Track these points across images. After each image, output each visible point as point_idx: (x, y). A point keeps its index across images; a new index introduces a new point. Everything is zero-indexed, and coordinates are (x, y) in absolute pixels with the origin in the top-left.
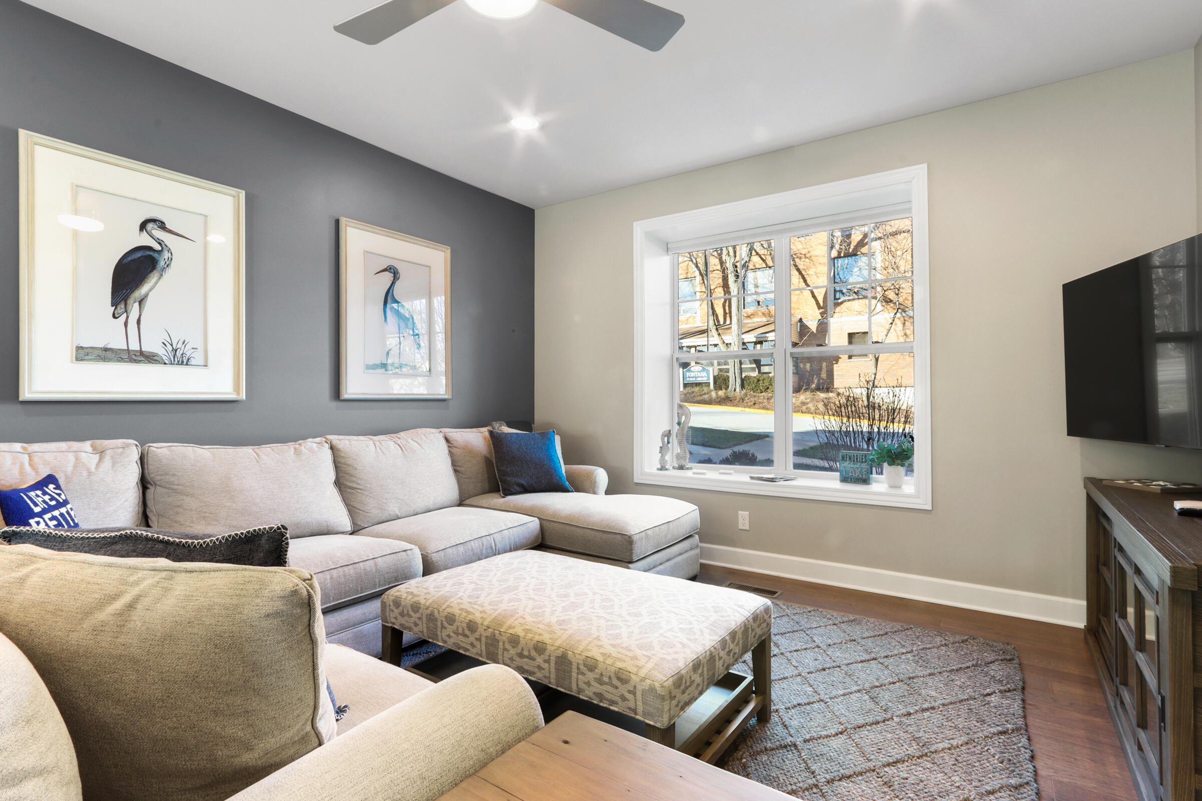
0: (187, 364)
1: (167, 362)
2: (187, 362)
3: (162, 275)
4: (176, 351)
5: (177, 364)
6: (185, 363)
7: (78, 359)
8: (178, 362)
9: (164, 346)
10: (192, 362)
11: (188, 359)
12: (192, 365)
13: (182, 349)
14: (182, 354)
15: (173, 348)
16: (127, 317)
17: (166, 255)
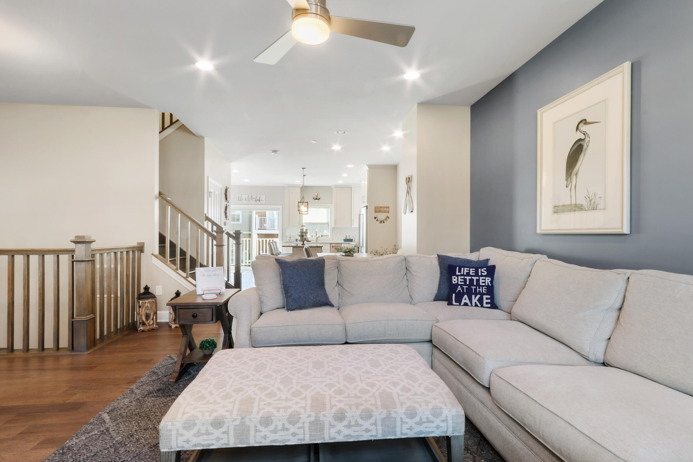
0: (596, 209)
1: (587, 209)
2: (596, 208)
3: (585, 154)
4: (591, 201)
5: (591, 210)
6: (595, 209)
7: (555, 212)
8: (592, 208)
9: (585, 199)
10: (599, 207)
11: (597, 205)
12: (598, 209)
13: (594, 199)
14: (594, 203)
15: (590, 200)
16: (571, 185)
17: (587, 139)
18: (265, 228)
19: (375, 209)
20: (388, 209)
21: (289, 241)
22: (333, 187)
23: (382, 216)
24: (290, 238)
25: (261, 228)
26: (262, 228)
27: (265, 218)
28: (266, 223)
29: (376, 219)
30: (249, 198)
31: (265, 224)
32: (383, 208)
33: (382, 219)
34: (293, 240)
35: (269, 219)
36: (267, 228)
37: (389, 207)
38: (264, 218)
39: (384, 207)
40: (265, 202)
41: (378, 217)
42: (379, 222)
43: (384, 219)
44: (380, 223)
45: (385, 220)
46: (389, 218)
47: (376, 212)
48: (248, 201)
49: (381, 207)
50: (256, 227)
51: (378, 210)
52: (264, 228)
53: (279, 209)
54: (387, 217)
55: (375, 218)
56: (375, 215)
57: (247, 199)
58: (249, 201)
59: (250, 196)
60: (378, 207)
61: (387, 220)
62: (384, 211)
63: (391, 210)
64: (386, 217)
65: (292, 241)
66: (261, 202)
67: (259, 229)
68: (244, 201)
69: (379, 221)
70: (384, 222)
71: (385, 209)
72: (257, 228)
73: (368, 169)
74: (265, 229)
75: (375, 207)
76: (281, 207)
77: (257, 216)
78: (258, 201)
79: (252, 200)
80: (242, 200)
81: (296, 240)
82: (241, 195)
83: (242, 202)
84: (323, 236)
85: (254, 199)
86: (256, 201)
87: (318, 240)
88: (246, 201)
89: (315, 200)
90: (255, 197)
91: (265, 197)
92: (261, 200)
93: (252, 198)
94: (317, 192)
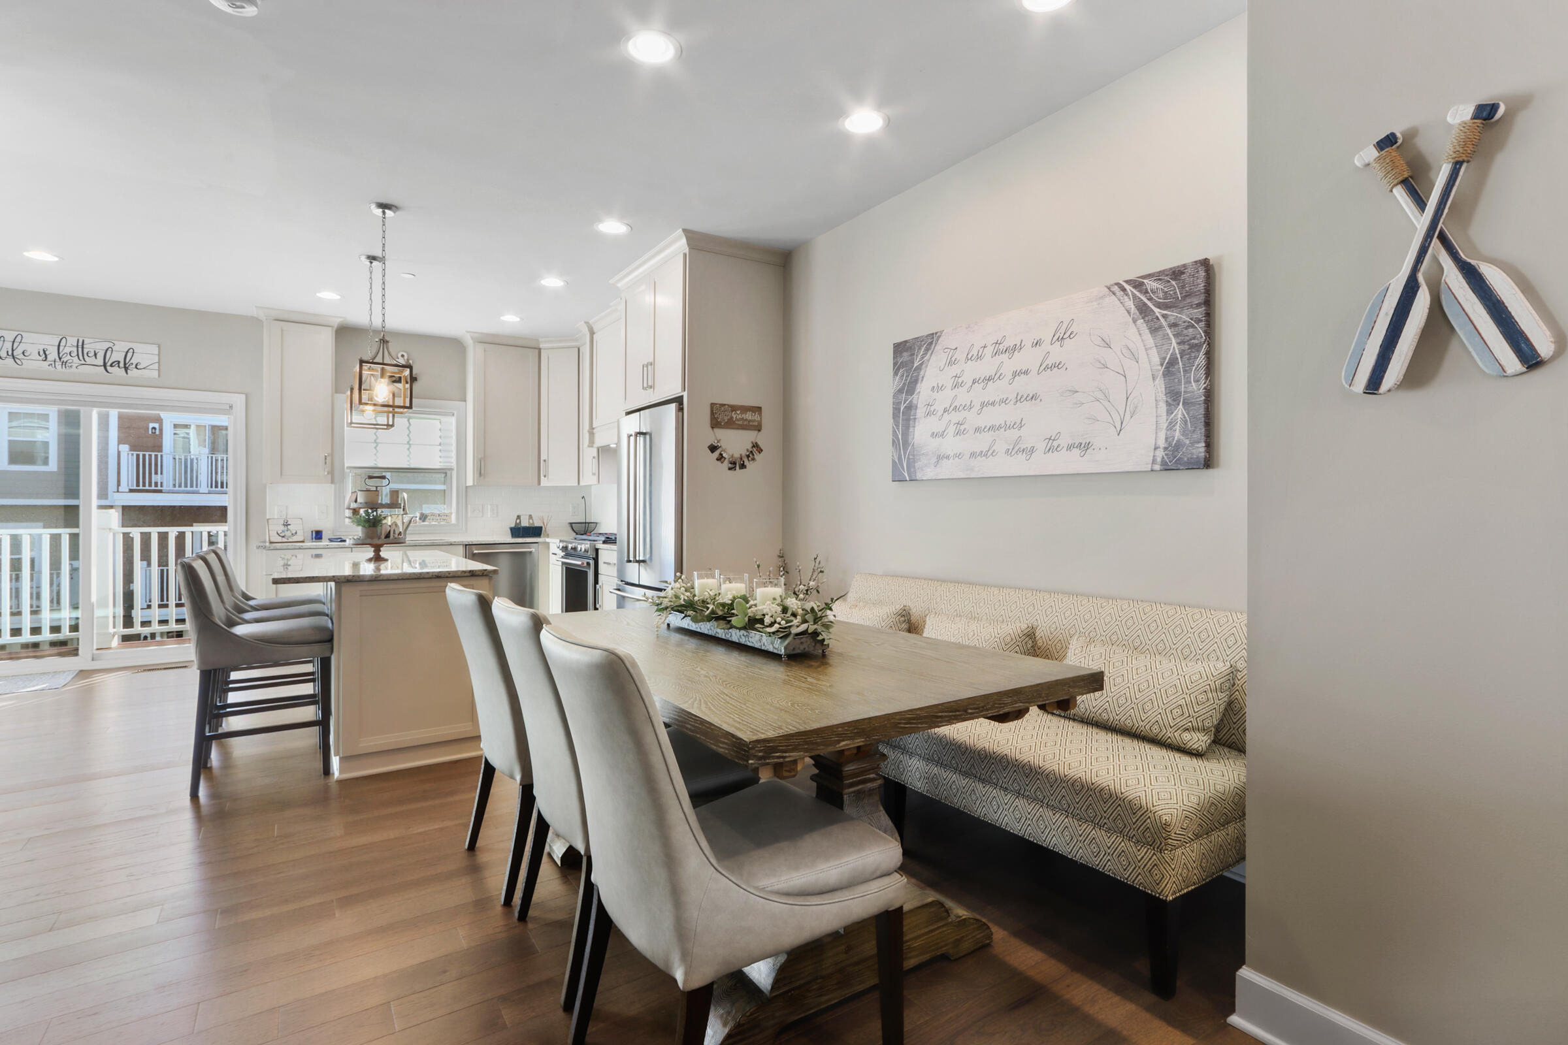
18: (159, 488)
19: (712, 413)
20: (756, 417)
21: (280, 539)
22: (469, 341)
23: (735, 442)
25: (141, 487)
26: (147, 487)
27: (159, 454)
28: (161, 474)
29: (716, 454)
30: (67, 350)
31: (156, 473)
32: (741, 413)
33: (737, 455)
34: (300, 533)
35: (175, 459)
36: (164, 488)
37: (760, 408)
38: (153, 454)
39: (745, 409)
40: (155, 374)
41: (723, 444)
42: (726, 464)
43: (744, 453)
44: (730, 469)
45: (748, 456)
46: (760, 451)
47: (715, 424)
48: (58, 364)
49: (734, 408)
50: (119, 485)
51: (721, 417)
52: (153, 488)
53: (231, 407)
54: (755, 445)
55: (713, 449)
56: (711, 436)
57: (53, 355)
58: (64, 364)
59: (72, 341)
60: (725, 405)
61: (753, 459)
62: (745, 423)
63: (769, 419)
64: (749, 446)
65: (295, 538)
66: (133, 372)
67: (131, 491)
68: (34, 364)
69: (726, 462)
70: (743, 466)
71: (749, 416)
72: (124, 487)
73: (687, 250)
74: (160, 491)
75: (712, 405)
76: (239, 400)
77: (125, 448)
78: (119, 367)
79: (83, 362)
80: (21, 356)
81: (314, 533)
82: (17, 333)
83: (20, 364)
84: (429, 517)
85: (96, 358)
86: (105, 365)
87: (407, 532)
88: (46, 363)
89: (395, 384)
90: (101, 347)
91: (157, 353)
92: (136, 365)
93: (80, 350)
94: (403, 356)
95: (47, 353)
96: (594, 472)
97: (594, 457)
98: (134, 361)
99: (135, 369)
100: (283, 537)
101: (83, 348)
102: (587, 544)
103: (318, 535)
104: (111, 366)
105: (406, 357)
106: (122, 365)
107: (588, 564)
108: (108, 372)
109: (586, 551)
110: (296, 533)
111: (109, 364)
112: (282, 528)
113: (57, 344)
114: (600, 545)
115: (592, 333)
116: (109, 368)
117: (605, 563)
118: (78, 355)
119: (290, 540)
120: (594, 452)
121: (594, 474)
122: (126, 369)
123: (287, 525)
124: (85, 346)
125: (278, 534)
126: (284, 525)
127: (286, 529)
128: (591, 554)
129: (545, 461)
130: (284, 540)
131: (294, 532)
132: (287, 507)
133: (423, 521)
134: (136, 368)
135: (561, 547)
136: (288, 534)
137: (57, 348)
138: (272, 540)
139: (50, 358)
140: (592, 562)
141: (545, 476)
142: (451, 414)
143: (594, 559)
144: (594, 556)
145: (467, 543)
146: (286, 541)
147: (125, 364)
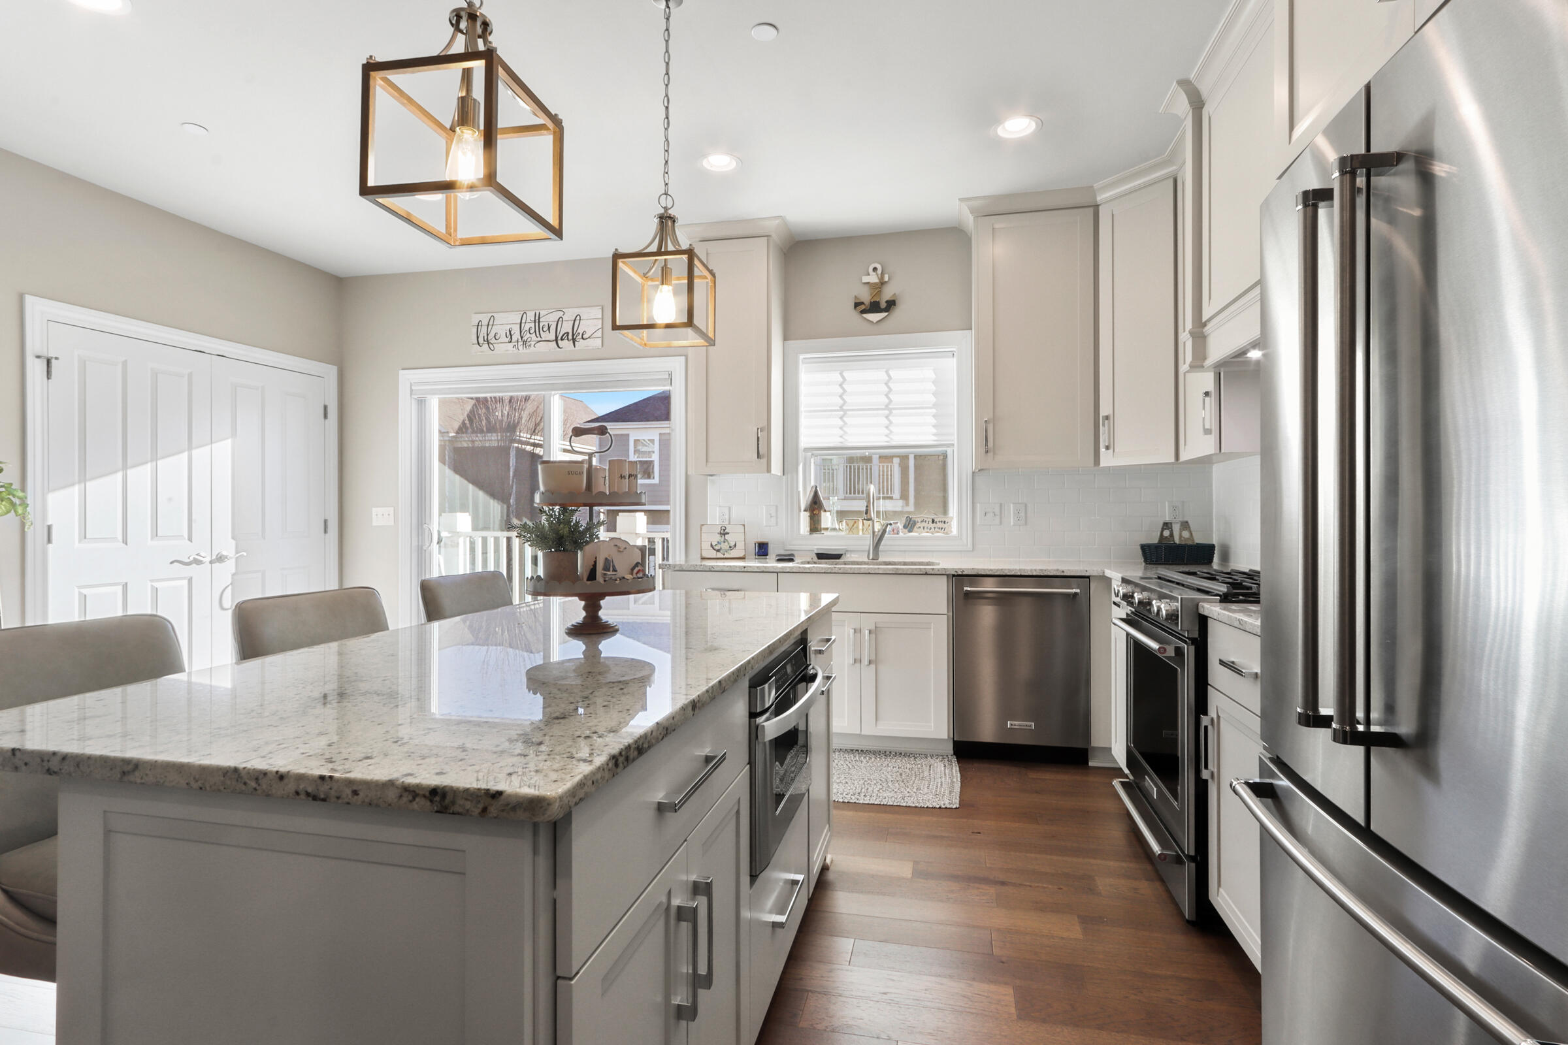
21: (713, 554)
22: (969, 220)
24: (723, 533)
30: (527, 327)
34: (740, 545)
40: (599, 341)
48: (521, 344)
53: (672, 375)
57: (516, 336)
58: (525, 343)
59: (531, 315)
65: (734, 554)
66: (580, 344)
68: (502, 347)
76: (677, 365)
78: (568, 339)
79: (539, 339)
80: (493, 341)
81: (757, 545)
82: (491, 315)
83: (492, 349)
84: (918, 525)
85: (549, 332)
86: (556, 340)
87: (881, 548)
88: (511, 345)
89: (864, 315)
90: (555, 317)
91: (601, 317)
92: (583, 335)
93: (537, 324)
94: (875, 269)
95: (512, 333)
96: (1207, 427)
97: (1207, 394)
98: (580, 331)
99: (582, 340)
100: (718, 551)
101: (539, 322)
102: (1175, 599)
103: (762, 549)
104: (562, 339)
105: (879, 271)
106: (570, 337)
107: (1179, 651)
108: (559, 347)
109: (1173, 617)
110: (735, 545)
111: (559, 338)
112: (718, 538)
113: (519, 322)
114: (1212, 609)
115: (1197, 104)
116: (560, 342)
117: (1222, 663)
118: (535, 331)
119: (727, 555)
120: (1207, 381)
121: (1207, 432)
122: (574, 340)
123: (724, 534)
124: (541, 320)
125: (712, 545)
126: (721, 534)
127: (723, 539)
128: (1185, 626)
129: (1107, 418)
130: (719, 555)
131: (732, 544)
132: (730, 508)
133: (910, 531)
134: (583, 338)
135: (1121, 594)
136: (725, 546)
137: (519, 326)
138: (705, 555)
139: (515, 338)
140: (1189, 651)
141: (1107, 448)
142: (951, 354)
143: (1194, 641)
144: (1196, 635)
145: (954, 573)
146: (722, 556)
147: (573, 335)
